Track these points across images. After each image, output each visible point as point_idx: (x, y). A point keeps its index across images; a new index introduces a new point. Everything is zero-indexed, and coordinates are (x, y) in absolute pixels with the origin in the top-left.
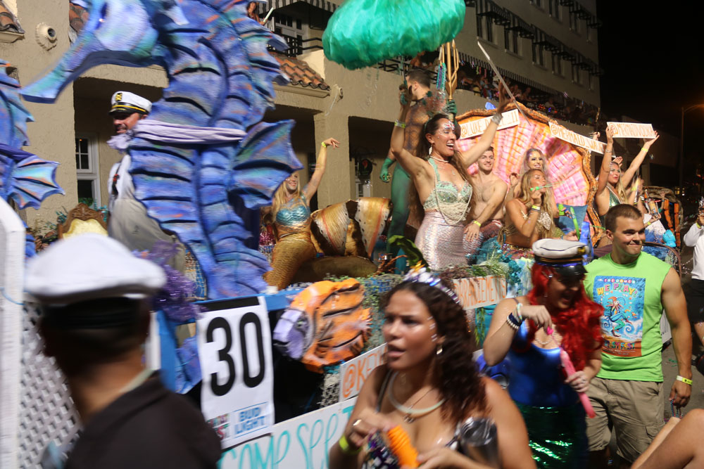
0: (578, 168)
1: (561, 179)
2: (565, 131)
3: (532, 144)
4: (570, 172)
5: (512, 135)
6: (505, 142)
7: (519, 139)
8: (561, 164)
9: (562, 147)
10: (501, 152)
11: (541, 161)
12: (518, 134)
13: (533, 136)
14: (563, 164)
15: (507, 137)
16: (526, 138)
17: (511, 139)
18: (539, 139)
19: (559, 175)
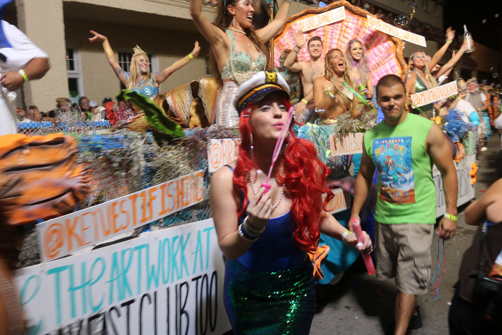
0: (393, 55)
1: (379, 65)
2: (382, 23)
3: (355, 36)
4: (386, 58)
5: (339, 28)
6: (334, 35)
7: (345, 32)
8: (379, 53)
9: (380, 38)
10: (330, 43)
11: (361, 51)
12: (344, 28)
13: (356, 29)
14: (381, 53)
15: (335, 30)
16: (350, 31)
17: (338, 32)
18: (361, 31)
19: (377, 62)
